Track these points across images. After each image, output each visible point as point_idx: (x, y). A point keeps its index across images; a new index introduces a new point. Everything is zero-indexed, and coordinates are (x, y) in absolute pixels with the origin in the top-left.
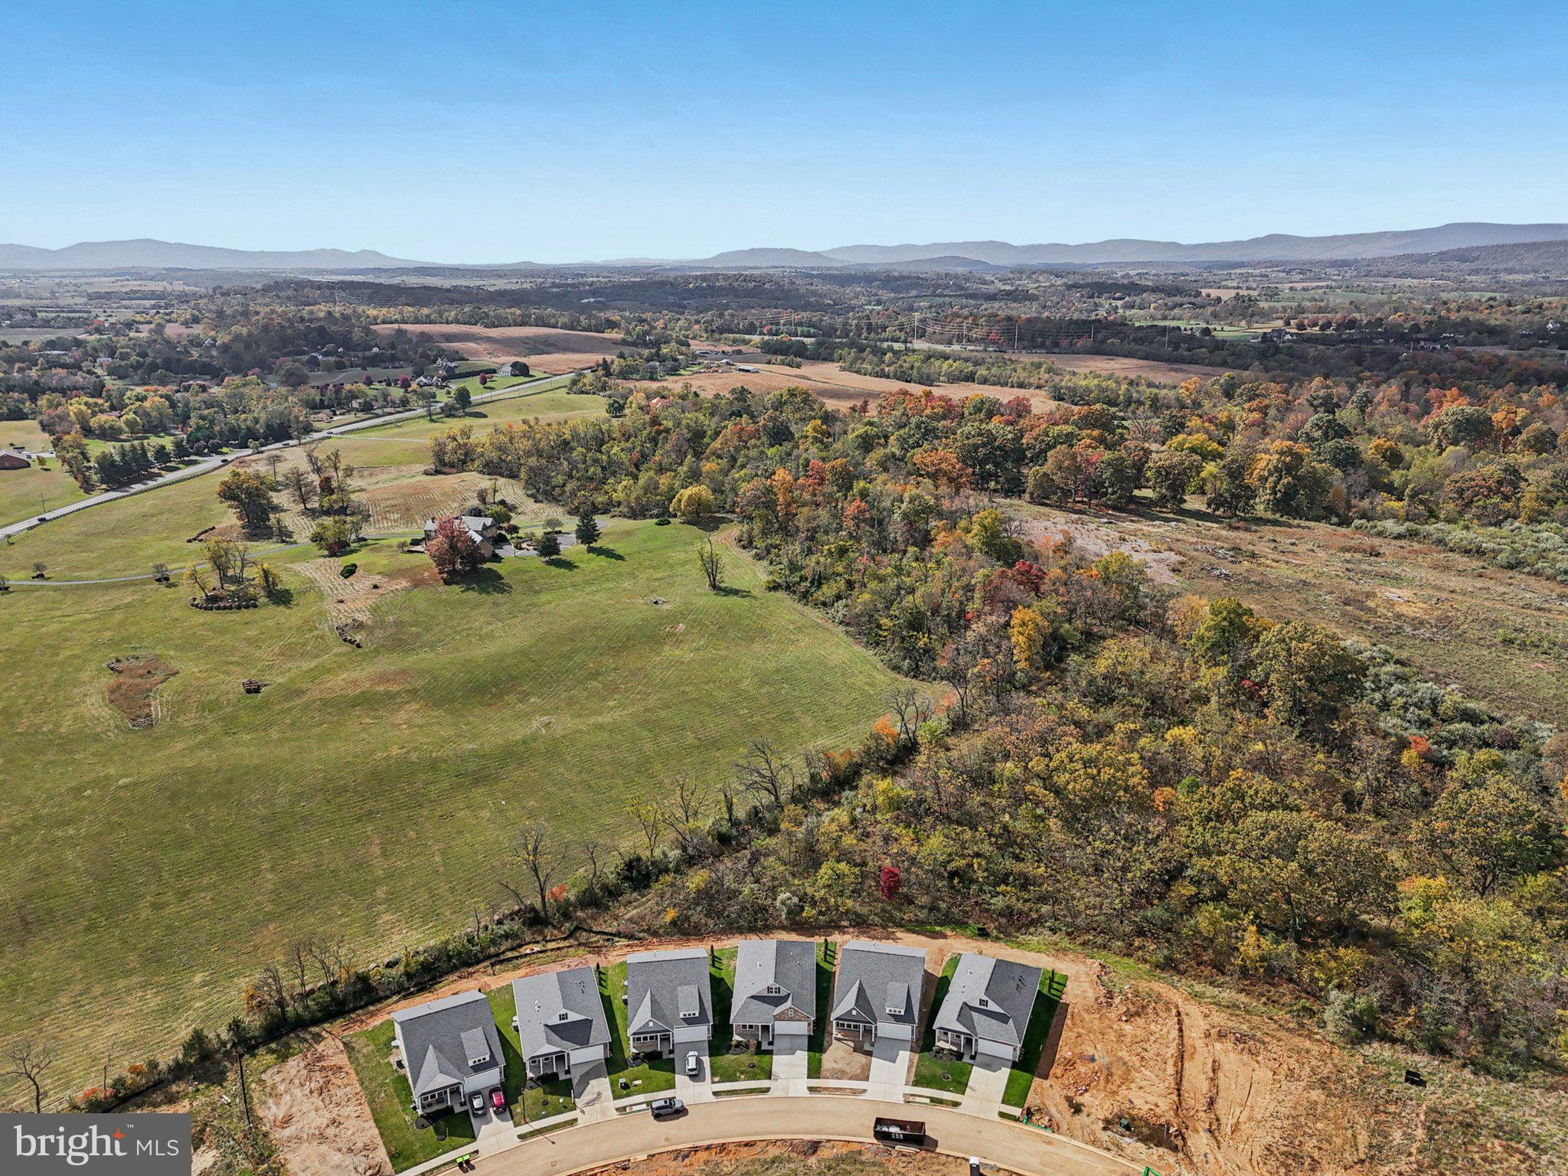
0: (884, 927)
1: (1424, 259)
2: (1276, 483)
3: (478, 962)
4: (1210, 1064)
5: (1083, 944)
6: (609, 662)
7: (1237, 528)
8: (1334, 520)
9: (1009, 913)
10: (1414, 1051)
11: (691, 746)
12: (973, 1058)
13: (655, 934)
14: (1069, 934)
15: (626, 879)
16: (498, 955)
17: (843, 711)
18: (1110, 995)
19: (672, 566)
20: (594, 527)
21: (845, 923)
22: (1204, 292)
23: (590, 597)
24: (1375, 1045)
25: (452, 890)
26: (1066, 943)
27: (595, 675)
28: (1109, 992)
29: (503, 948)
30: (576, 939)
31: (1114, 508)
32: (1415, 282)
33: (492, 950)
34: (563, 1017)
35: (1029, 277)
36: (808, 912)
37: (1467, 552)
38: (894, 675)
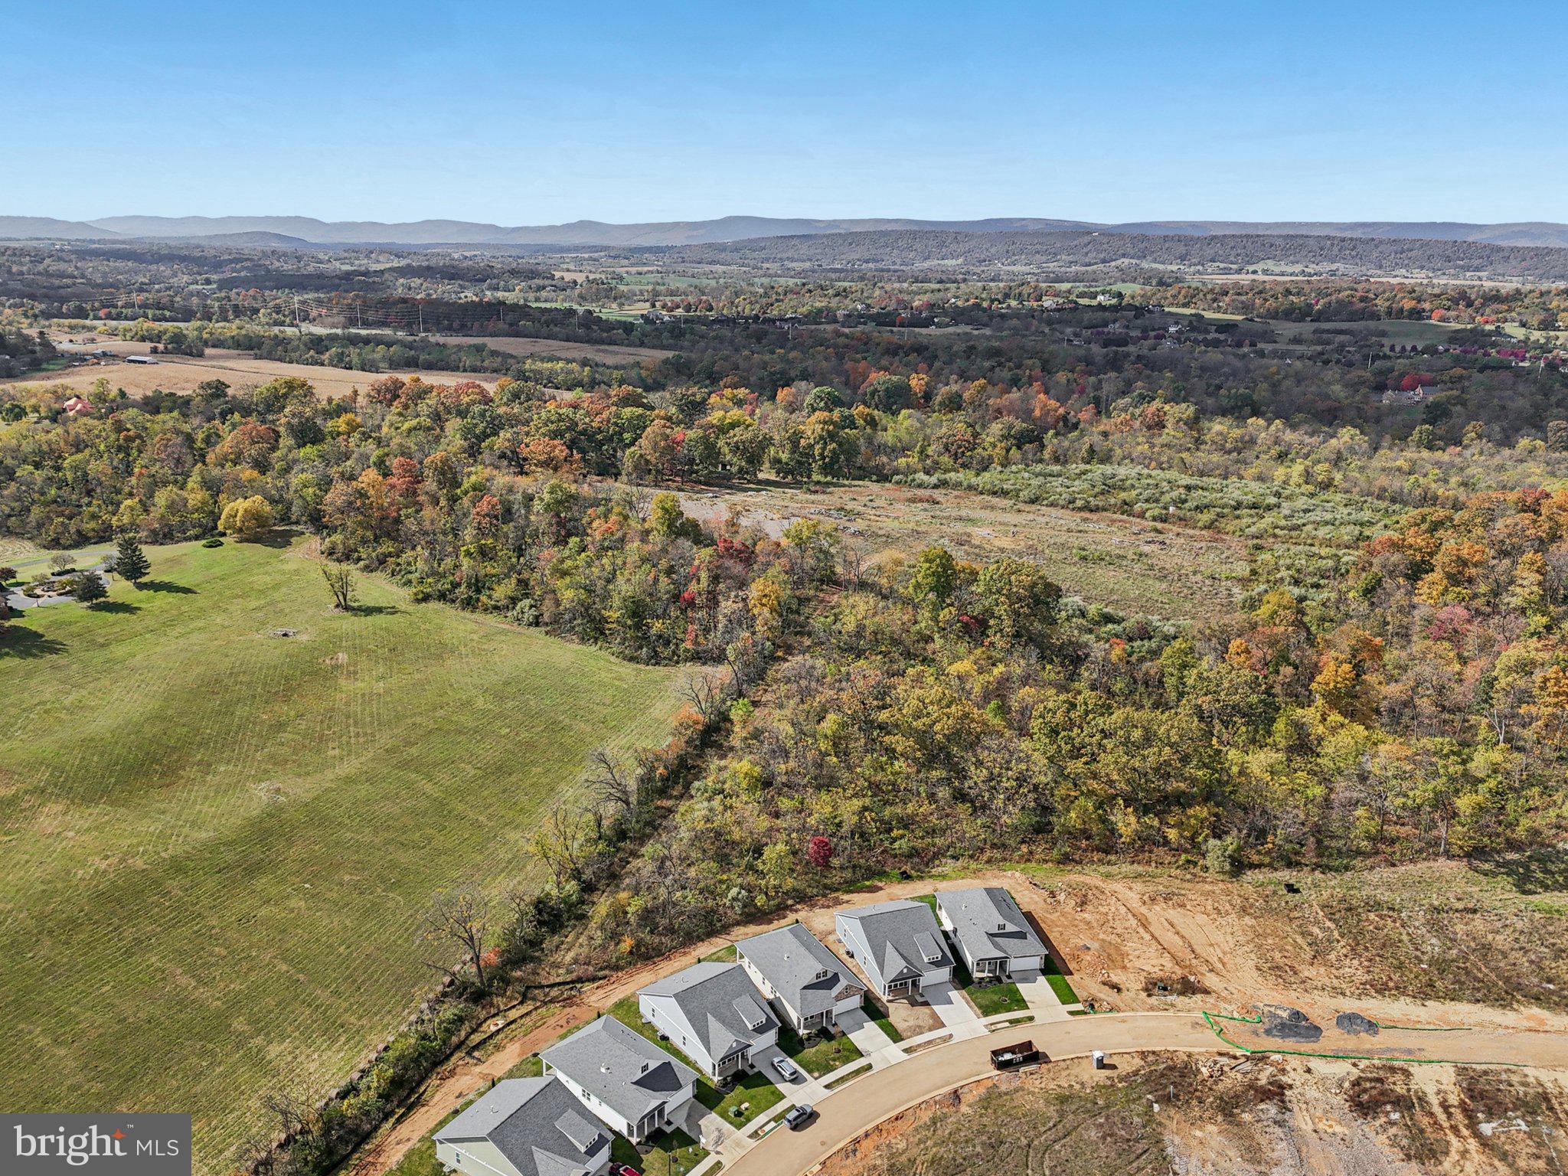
0: (824, 896)
1: (722, 248)
2: (824, 449)
3: (448, 1057)
4: (1166, 924)
5: (989, 861)
6: (285, 710)
7: (816, 492)
8: (874, 478)
9: (914, 853)
10: (1276, 870)
11: (476, 778)
12: (1009, 977)
13: (617, 968)
14: (971, 857)
15: (541, 923)
16: (462, 1043)
17: (610, 710)
18: (1053, 894)
19: (262, 592)
20: (140, 557)
21: (790, 902)
22: (558, 275)
23: (181, 641)
24: (1249, 873)
25: (336, 993)
26: (973, 865)
27: (280, 727)
28: (1052, 892)
29: (463, 1033)
30: (534, 999)
31: (705, 484)
32: (724, 268)
33: (455, 1039)
34: (645, 1068)
35: (368, 257)
36: (760, 900)
37: (995, 493)
38: (634, 665)
